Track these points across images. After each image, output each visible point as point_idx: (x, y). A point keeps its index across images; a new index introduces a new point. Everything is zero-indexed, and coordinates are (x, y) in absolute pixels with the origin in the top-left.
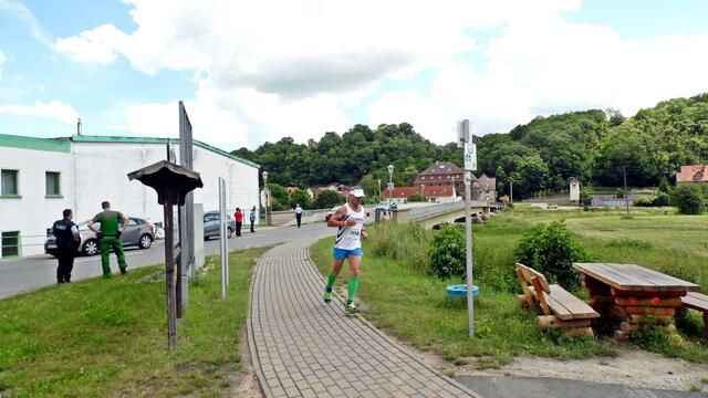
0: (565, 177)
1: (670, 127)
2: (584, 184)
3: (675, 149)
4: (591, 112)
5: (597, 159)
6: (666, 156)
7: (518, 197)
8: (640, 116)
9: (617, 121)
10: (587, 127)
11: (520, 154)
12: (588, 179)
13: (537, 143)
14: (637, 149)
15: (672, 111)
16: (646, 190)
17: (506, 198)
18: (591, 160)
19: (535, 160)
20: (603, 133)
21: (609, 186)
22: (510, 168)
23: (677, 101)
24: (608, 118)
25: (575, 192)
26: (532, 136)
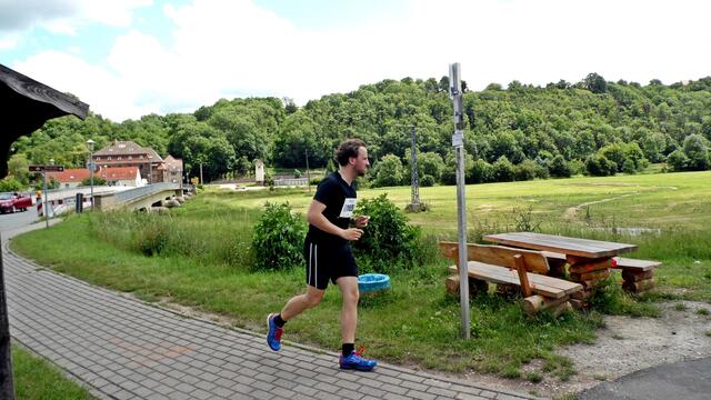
0: (250, 159)
1: (332, 118)
2: (267, 166)
3: (337, 137)
4: (269, 99)
5: (277, 143)
6: (331, 142)
7: (208, 180)
8: (309, 106)
9: (291, 109)
10: (267, 113)
11: (207, 135)
12: (270, 161)
13: (222, 124)
14: (308, 135)
15: (333, 104)
16: (316, 171)
17: (195, 180)
18: (271, 144)
19: (221, 141)
20: (280, 119)
21: (288, 167)
22: (197, 149)
23: (336, 96)
24: (284, 105)
25: (260, 173)
26: (218, 118)
